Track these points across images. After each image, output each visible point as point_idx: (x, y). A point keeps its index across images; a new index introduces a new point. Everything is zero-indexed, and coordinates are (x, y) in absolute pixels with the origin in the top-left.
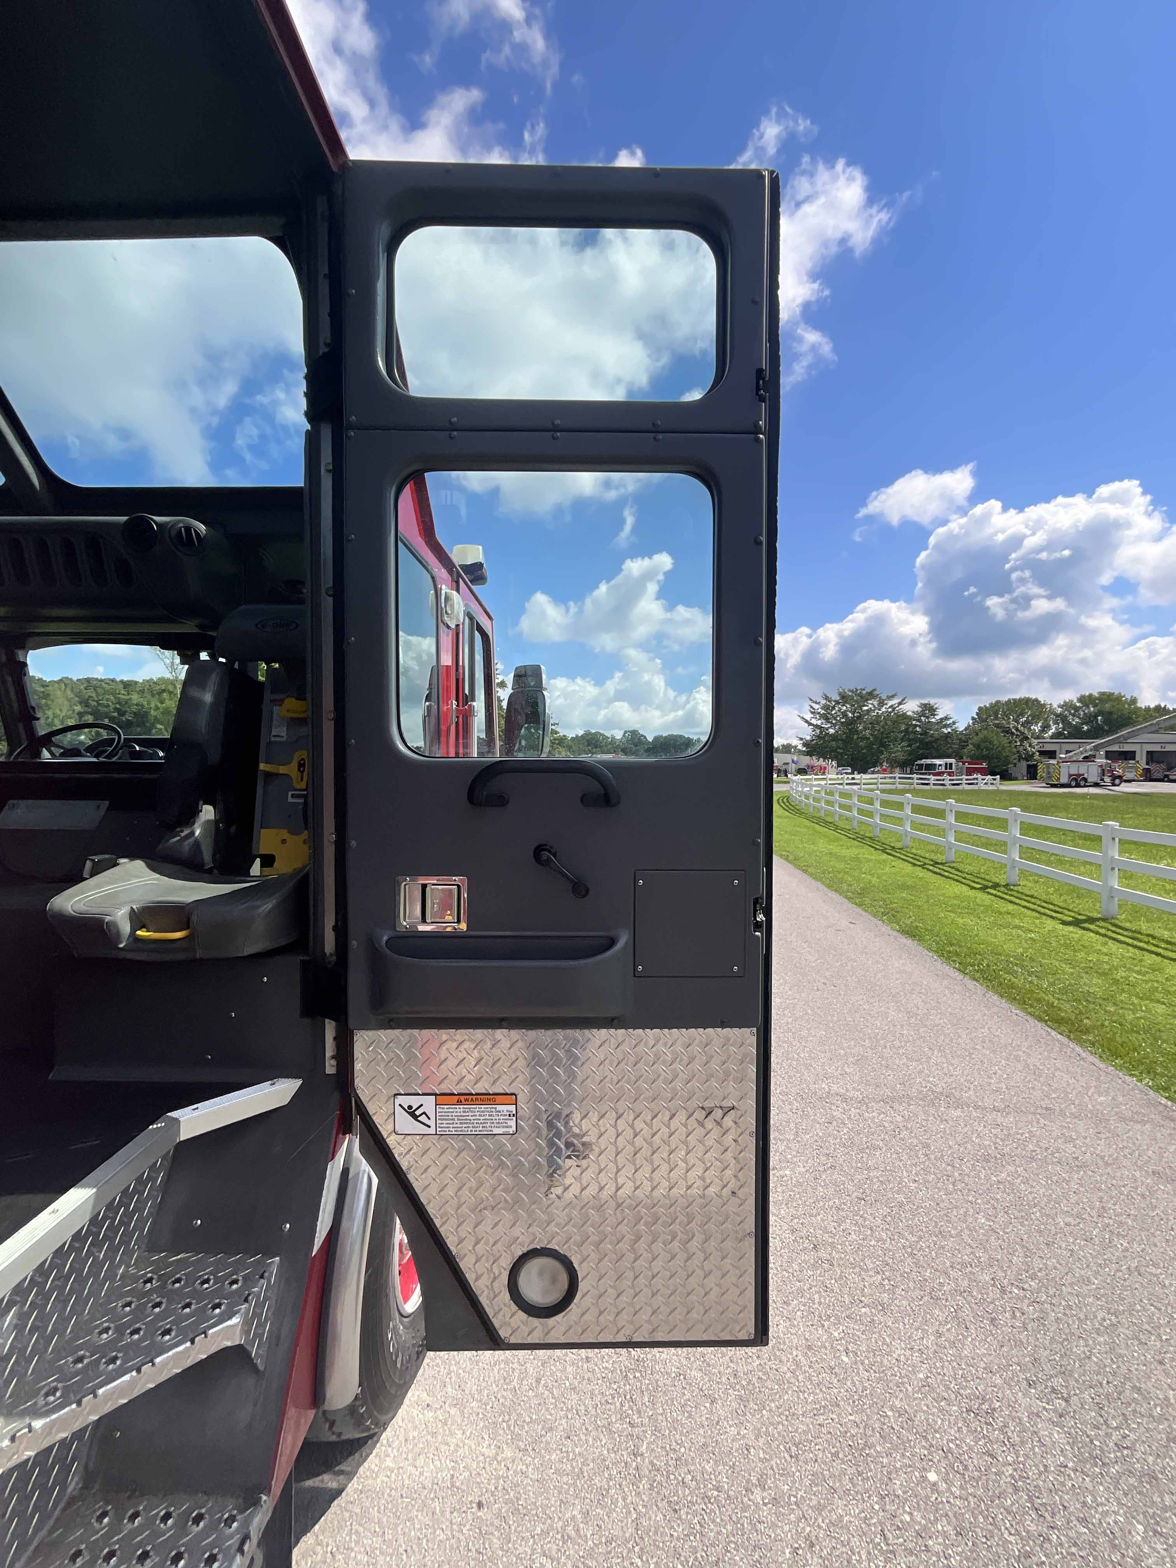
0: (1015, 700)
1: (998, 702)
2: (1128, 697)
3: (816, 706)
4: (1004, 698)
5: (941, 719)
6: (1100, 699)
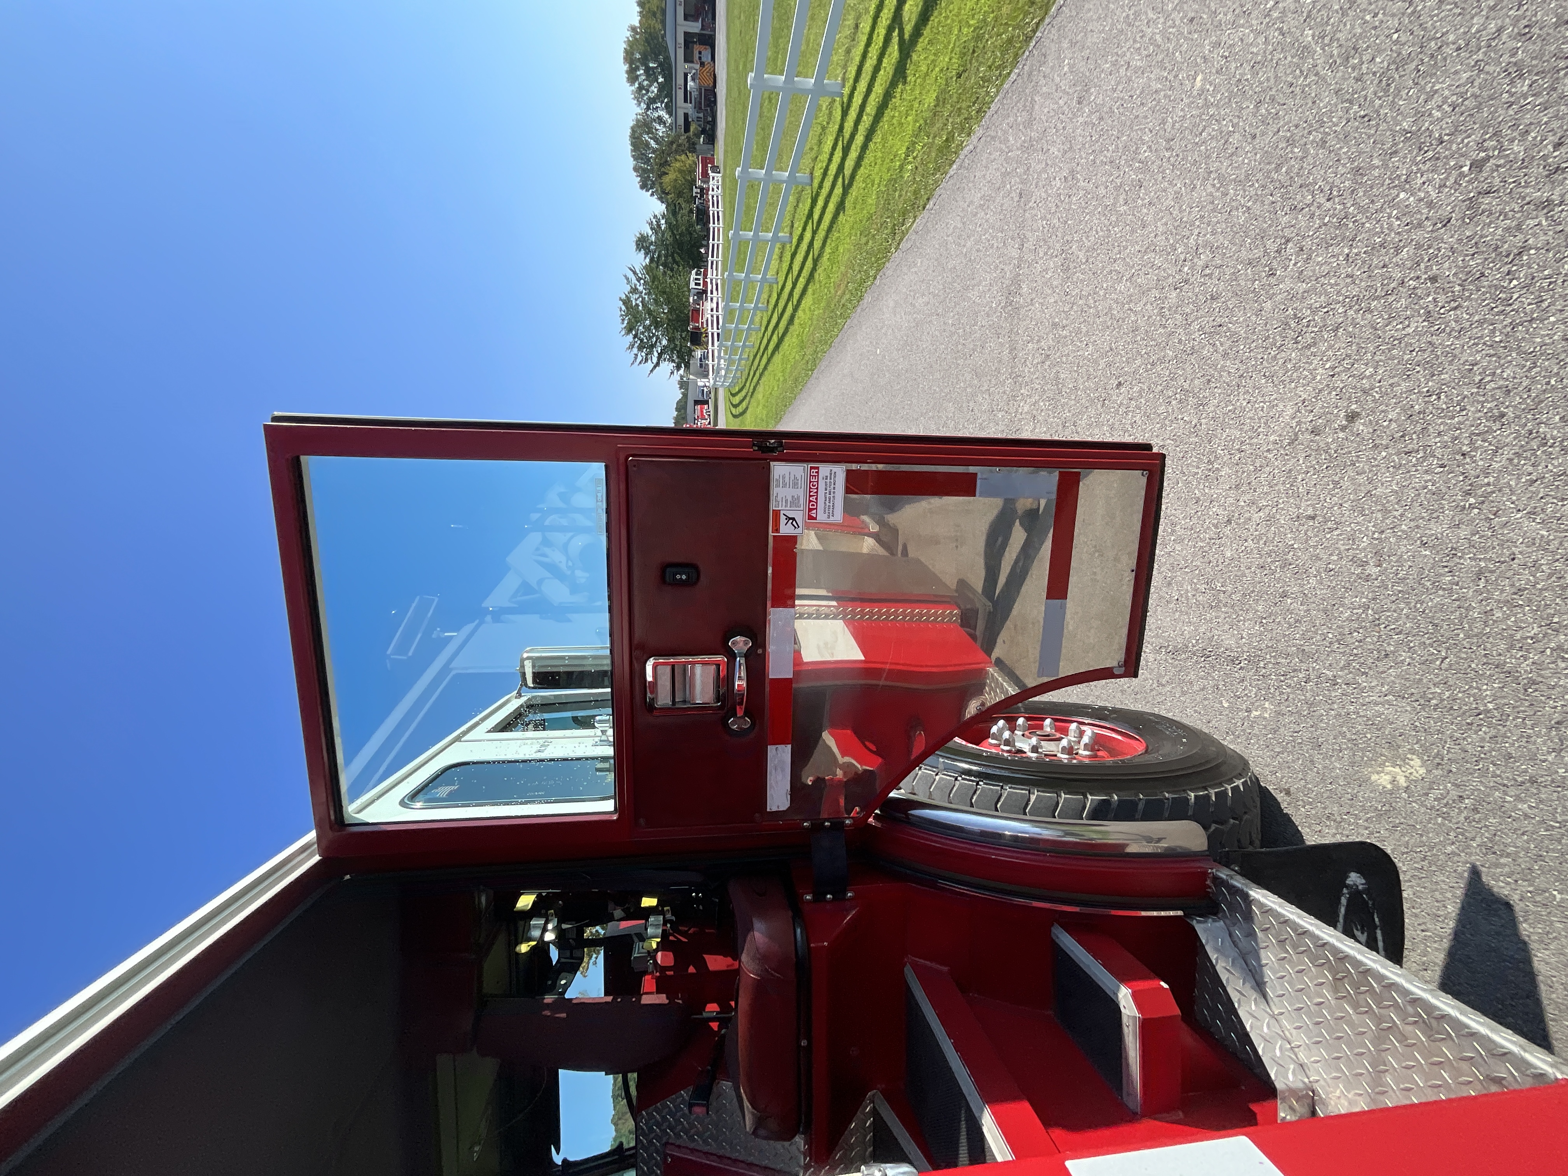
0: (632, 151)
1: (635, 169)
2: (628, 34)
4: (631, 162)
5: (652, 229)
6: (631, 62)
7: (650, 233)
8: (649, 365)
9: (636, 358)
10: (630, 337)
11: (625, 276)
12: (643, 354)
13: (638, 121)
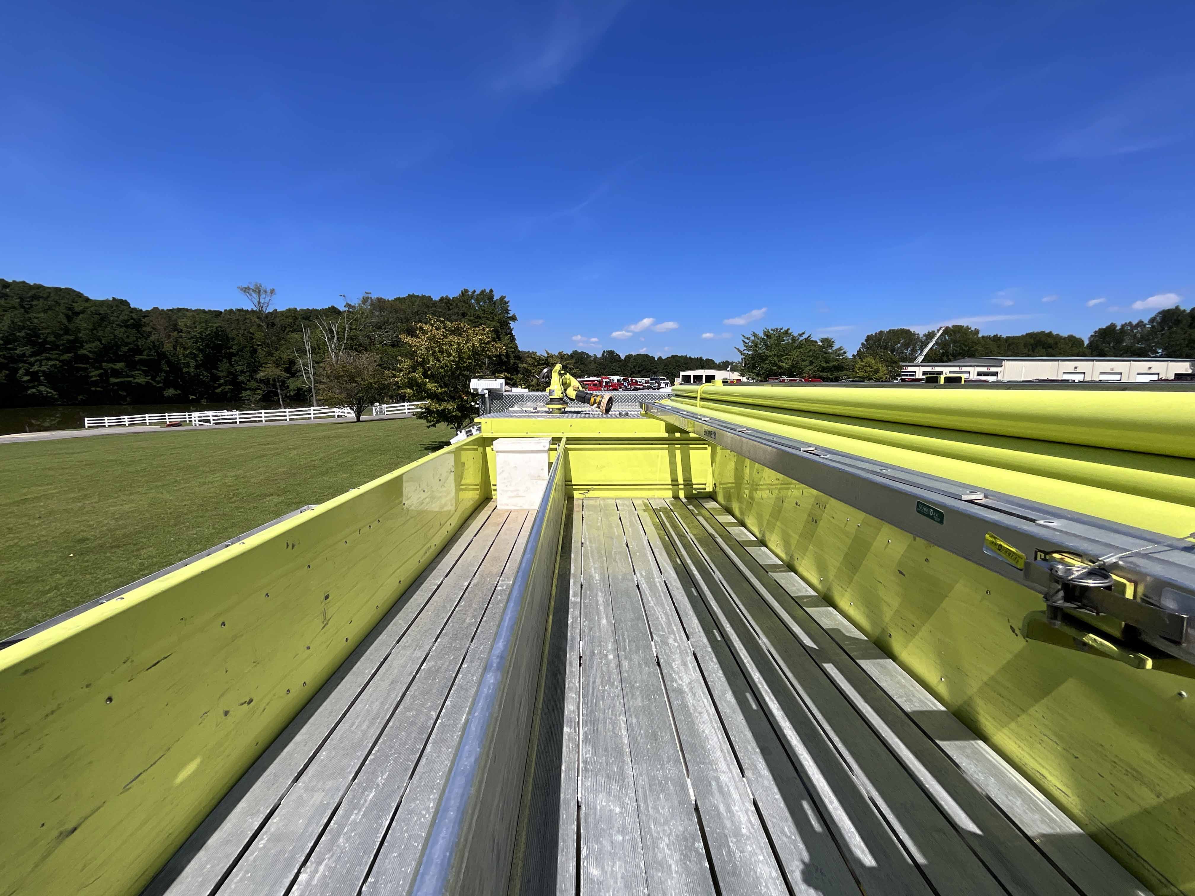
0: (893, 330)
1: (881, 332)
2: (973, 329)
3: (747, 341)
4: (886, 329)
5: (836, 350)
6: (953, 331)
7: (834, 349)
8: (742, 348)
9: (748, 339)
10: (761, 335)
11: (804, 333)
12: (750, 344)
13: (915, 334)
